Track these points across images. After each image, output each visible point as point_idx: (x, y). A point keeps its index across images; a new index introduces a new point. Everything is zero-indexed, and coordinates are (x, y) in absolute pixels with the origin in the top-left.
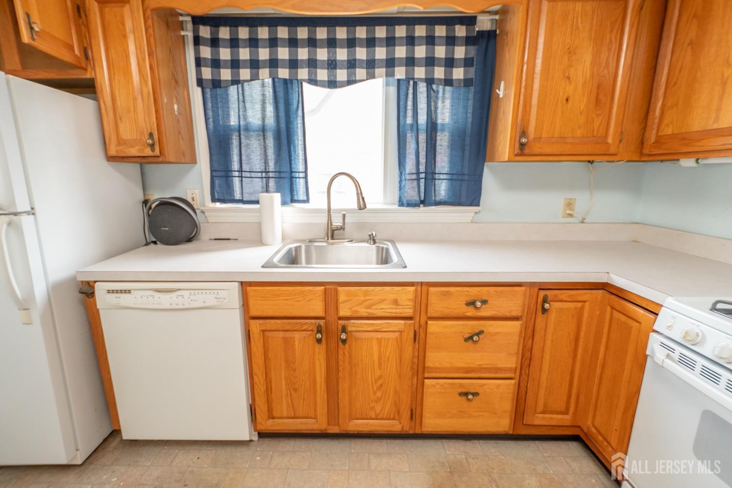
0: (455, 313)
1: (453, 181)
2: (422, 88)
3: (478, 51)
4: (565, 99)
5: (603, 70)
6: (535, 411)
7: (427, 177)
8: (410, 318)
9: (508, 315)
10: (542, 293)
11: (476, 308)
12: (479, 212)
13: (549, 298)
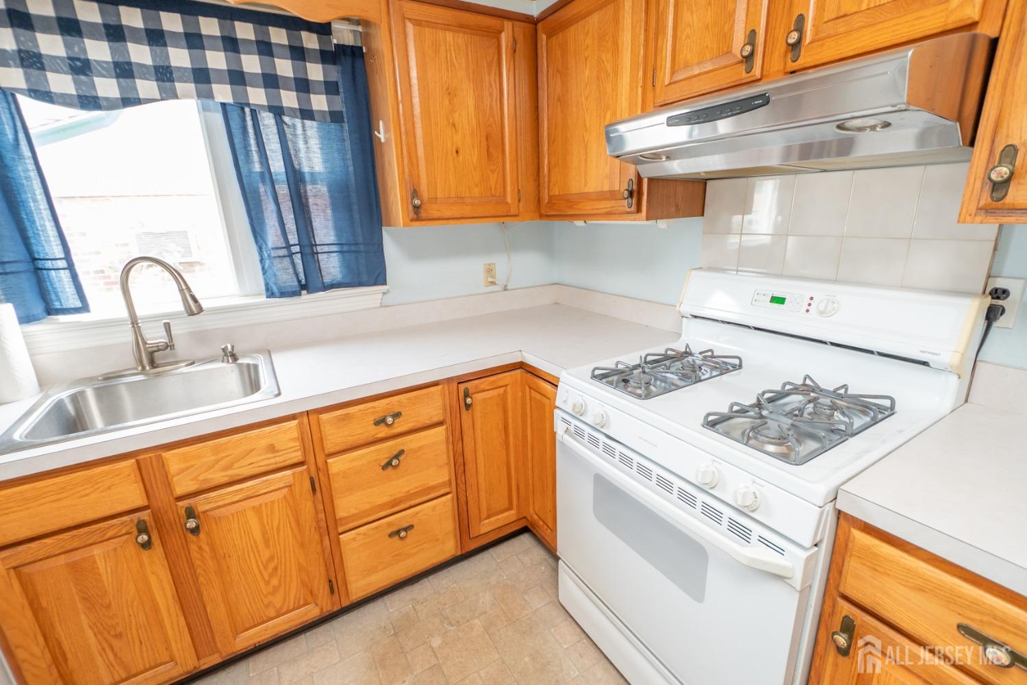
0: (362, 438)
1: (346, 254)
2: (267, 119)
3: (343, 73)
4: (454, 151)
5: (489, 119)
6: (480, 518)
7: (303, 251)
8: (301, 464)
9: (428, 422)
10: (462, 387)
11: (388, 425)
12: (388, 291)
13: (471, 392)
